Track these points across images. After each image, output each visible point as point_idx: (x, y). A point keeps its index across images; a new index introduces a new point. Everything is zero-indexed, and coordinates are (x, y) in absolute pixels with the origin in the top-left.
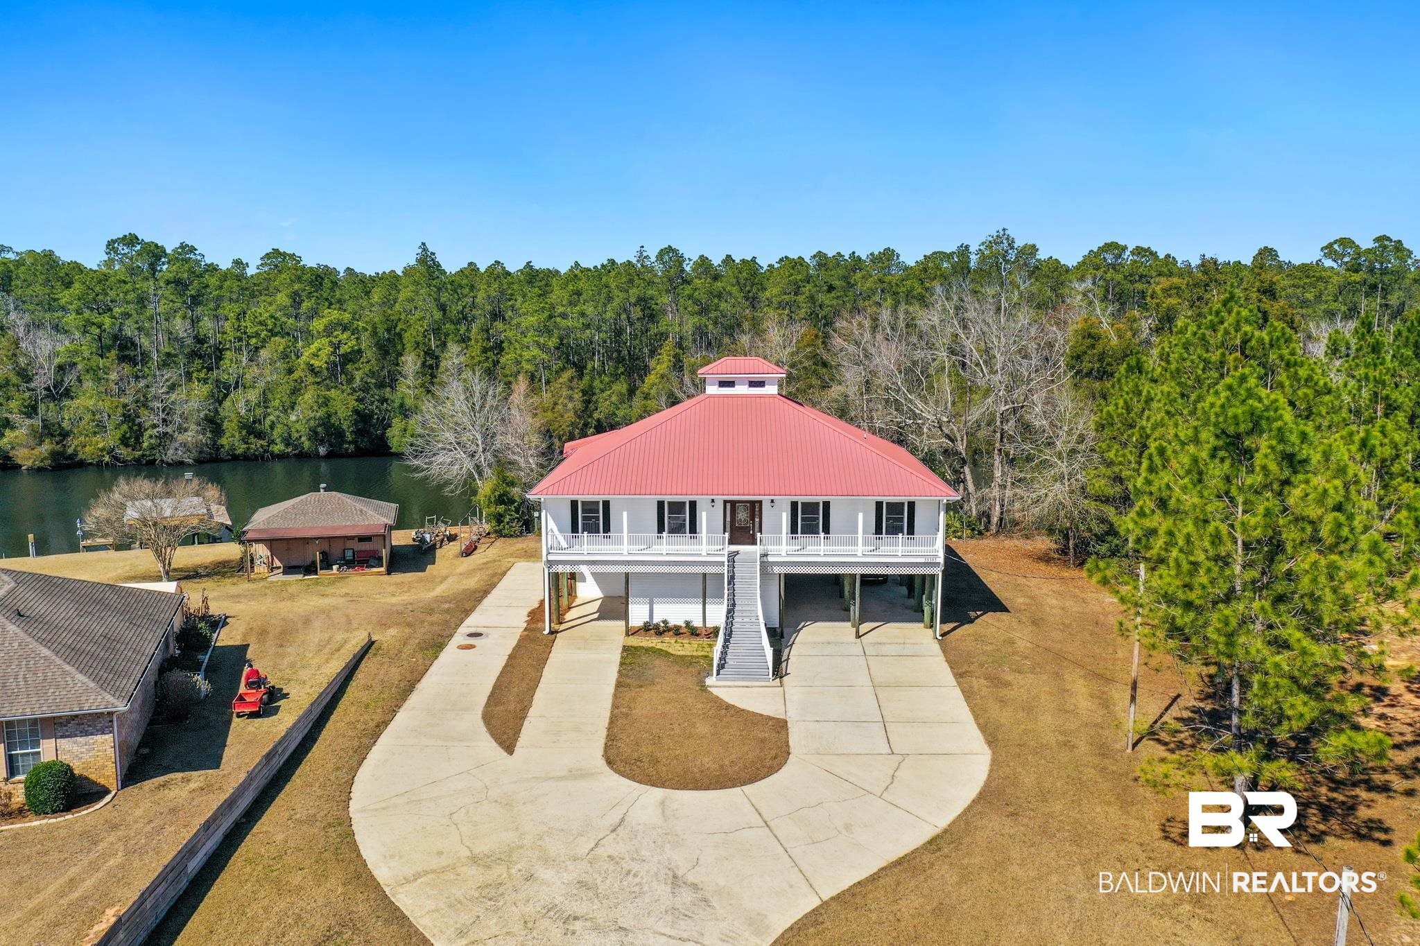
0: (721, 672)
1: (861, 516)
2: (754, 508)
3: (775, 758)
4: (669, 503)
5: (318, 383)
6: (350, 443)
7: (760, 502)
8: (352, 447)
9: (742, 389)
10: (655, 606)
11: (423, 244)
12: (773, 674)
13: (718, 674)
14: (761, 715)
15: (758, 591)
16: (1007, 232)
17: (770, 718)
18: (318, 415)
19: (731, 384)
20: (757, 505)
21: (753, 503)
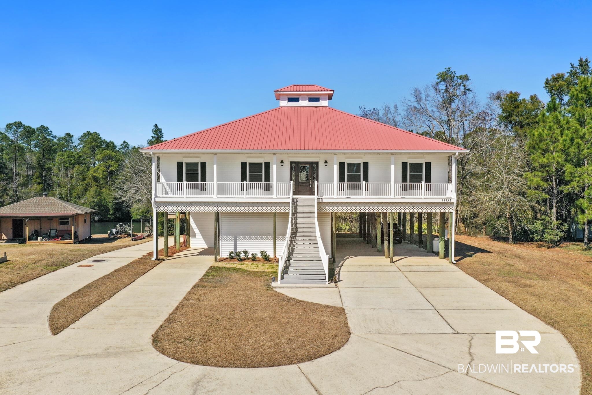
0: (285, 277)
1: (393, 167)
2: (313, 167)
3: (336, 336)
4: (250, 164)
5: (98, 186)
6: (111, 215)
7: (317, 163)
8: (112, 217)
9: (304, 103)
10: (238, 242)
11: (156, 125)
12: (329, 280)
13: (282, 278)
14: (319, 305)
15: (316, 219)
16: (451, 70)
17: (328, 307)
18: (96, 200)
19: (296, 100)
20: (315, 166)
21: (311, 164)
